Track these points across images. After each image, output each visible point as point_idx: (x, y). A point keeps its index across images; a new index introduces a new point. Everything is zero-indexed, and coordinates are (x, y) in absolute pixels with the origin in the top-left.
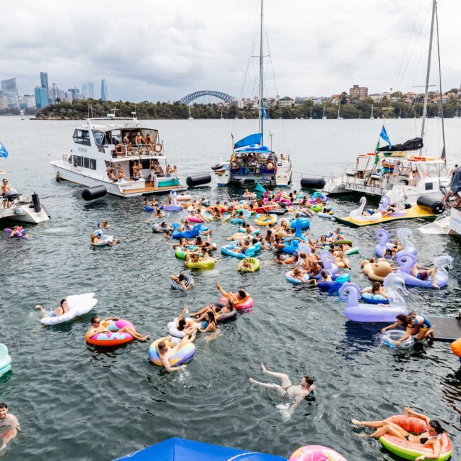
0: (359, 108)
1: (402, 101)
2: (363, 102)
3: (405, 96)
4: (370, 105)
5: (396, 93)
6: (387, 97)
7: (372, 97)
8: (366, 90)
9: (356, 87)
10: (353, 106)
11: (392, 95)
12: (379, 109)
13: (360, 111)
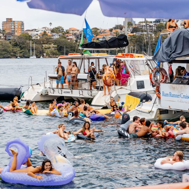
0: (16, 45)
1: (65, 38)
2: (19, 37)
3: (68, 32)
4: (28, 41)
5: (57, 28)
6: (47, 32)
7: (30, 33)
8: (22, 24)
9: (9, 20)
10: (8, 42)
11: (53, 31)
12: (39, 46)
13: (17, 49)
